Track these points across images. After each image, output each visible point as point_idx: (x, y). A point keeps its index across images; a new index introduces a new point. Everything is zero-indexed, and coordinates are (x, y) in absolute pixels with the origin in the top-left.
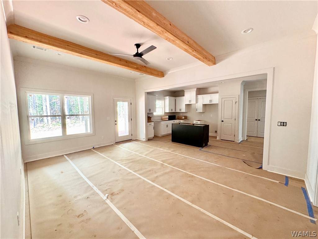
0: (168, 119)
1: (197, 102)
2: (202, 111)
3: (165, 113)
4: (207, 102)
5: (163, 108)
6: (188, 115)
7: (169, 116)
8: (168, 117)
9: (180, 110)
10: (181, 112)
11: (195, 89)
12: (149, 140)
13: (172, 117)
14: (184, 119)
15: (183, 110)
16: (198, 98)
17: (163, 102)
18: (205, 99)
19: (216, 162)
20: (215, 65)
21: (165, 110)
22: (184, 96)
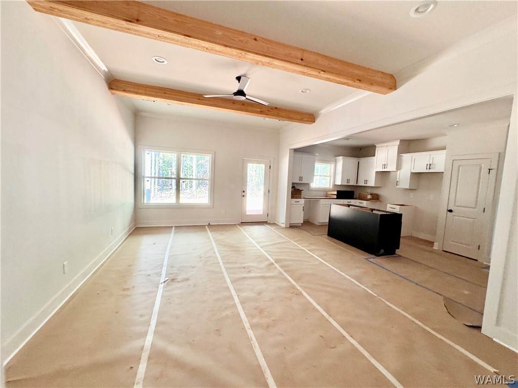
0: (335, 197)
1: (399, 167)
2: (408, 187)
3: (335, 186)
4: (422, 169)
5: (332, 178)
6: (379, 192)
7: (338, 191)
8: (336, 193)
9: (366, 181)
10: (367, 185)
11: (398, 143)
12: (292, 227)
13: (345, 194)
14: (370, 199)
15: (372, 183)
16: (401, 159)
17: (333, 166)
18: (418, 162)
19: (374, 286)
20: (395, 91)
21: (334, 181)
22: (375, 156)
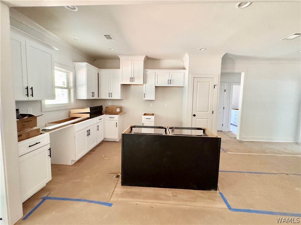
0: (88, 116)
2: (153, 99)
3: (77, 101)
4: (164, 83)
7: (90, 108)
9: (110, 94)
10: (112, 98)
11: (143, 58)
14: (119, 112)
16: (147, 74)
18: (160, 78)
21: (76, 94)
22: (119, 68)
